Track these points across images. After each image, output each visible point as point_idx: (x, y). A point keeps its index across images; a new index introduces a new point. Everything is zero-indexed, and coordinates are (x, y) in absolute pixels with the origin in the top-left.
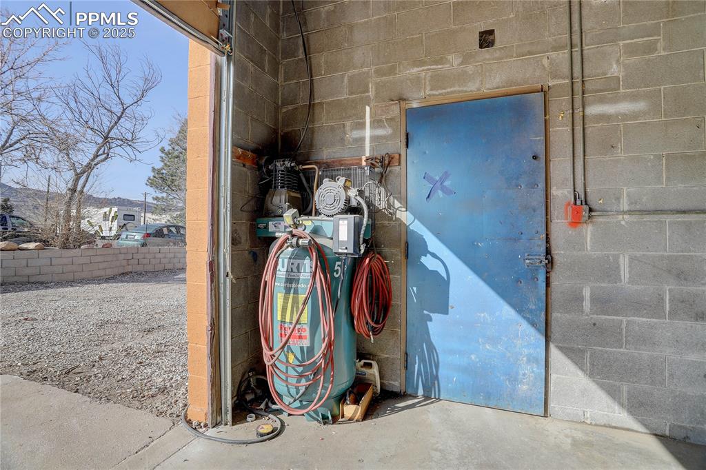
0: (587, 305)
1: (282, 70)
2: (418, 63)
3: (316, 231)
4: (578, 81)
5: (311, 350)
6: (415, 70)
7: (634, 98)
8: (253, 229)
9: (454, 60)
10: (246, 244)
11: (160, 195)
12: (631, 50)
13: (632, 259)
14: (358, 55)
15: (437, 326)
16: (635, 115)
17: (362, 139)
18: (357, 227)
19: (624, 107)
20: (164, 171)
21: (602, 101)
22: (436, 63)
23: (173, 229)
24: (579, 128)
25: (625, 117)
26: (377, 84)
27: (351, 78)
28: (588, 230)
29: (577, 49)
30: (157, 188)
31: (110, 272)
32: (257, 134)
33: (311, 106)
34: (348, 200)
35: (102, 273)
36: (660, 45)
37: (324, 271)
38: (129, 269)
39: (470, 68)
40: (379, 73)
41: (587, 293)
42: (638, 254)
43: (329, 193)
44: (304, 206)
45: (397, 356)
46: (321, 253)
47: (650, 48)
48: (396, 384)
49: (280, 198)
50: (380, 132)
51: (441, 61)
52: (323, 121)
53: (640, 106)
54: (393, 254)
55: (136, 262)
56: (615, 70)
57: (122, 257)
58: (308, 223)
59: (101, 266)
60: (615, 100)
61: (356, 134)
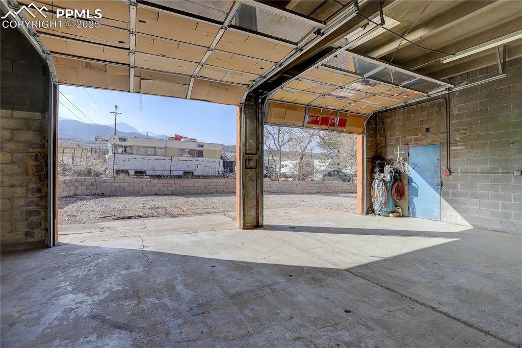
0: (451, 195)
1: (378, 136)
2: (411, 135)
3: (384, 177)
4: (448, 141)
5: (382, 201)
6: (411, 137)
7: (462, 145)
8: (371, 176)
9: (420, 135)
10: (369, 179)
11: (323, 152)
12: (462, 134)
13: (461, 184)
14: (397, 133)
15: (415, 200)
16: (462, 150)
17: (398, 154)
18: (391, 176)
19: (460, 148)
20: (325, 138)
21: (454, 146)
22: (416, 135)
23: (336, 172)
24: (449, 152)
25: (459, 150)
26: (401, 140)
27: (395, 139)
28: (451, 177)
29: (448, 133)
30: (322, 147)
31: (314, 191)
32: (372, 154)
33: (385, 145)
34: (391, 170)
35: (311, 191)
36: (468, 133)
37: (385, 185)
38: (319, 190)
39: (423, 137)
40: (402, 137)
41: (451, 192)
42: (462, 183)
43: (387, 168)
44: (382, 171)
45: (407, 207)
46: (384, 181)
47: (466, 134)
48: (406, 214)
49: (377, 169)
50: (402, 152)
51: (417, 135)
52: (389, 149)
53: (463, 147)
54: (405, 182)
55: (322, 187)
56: (457, 138)
57: (317, 185)
58: (382, 175)
59: (312, 188)
60: (457, 146)
61: (397, 153)
